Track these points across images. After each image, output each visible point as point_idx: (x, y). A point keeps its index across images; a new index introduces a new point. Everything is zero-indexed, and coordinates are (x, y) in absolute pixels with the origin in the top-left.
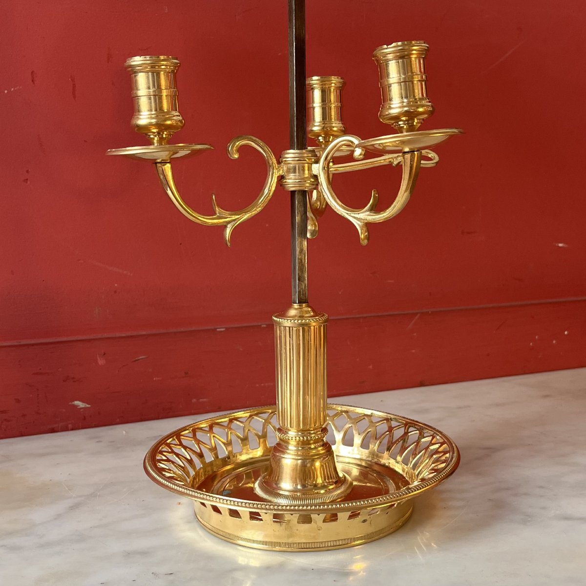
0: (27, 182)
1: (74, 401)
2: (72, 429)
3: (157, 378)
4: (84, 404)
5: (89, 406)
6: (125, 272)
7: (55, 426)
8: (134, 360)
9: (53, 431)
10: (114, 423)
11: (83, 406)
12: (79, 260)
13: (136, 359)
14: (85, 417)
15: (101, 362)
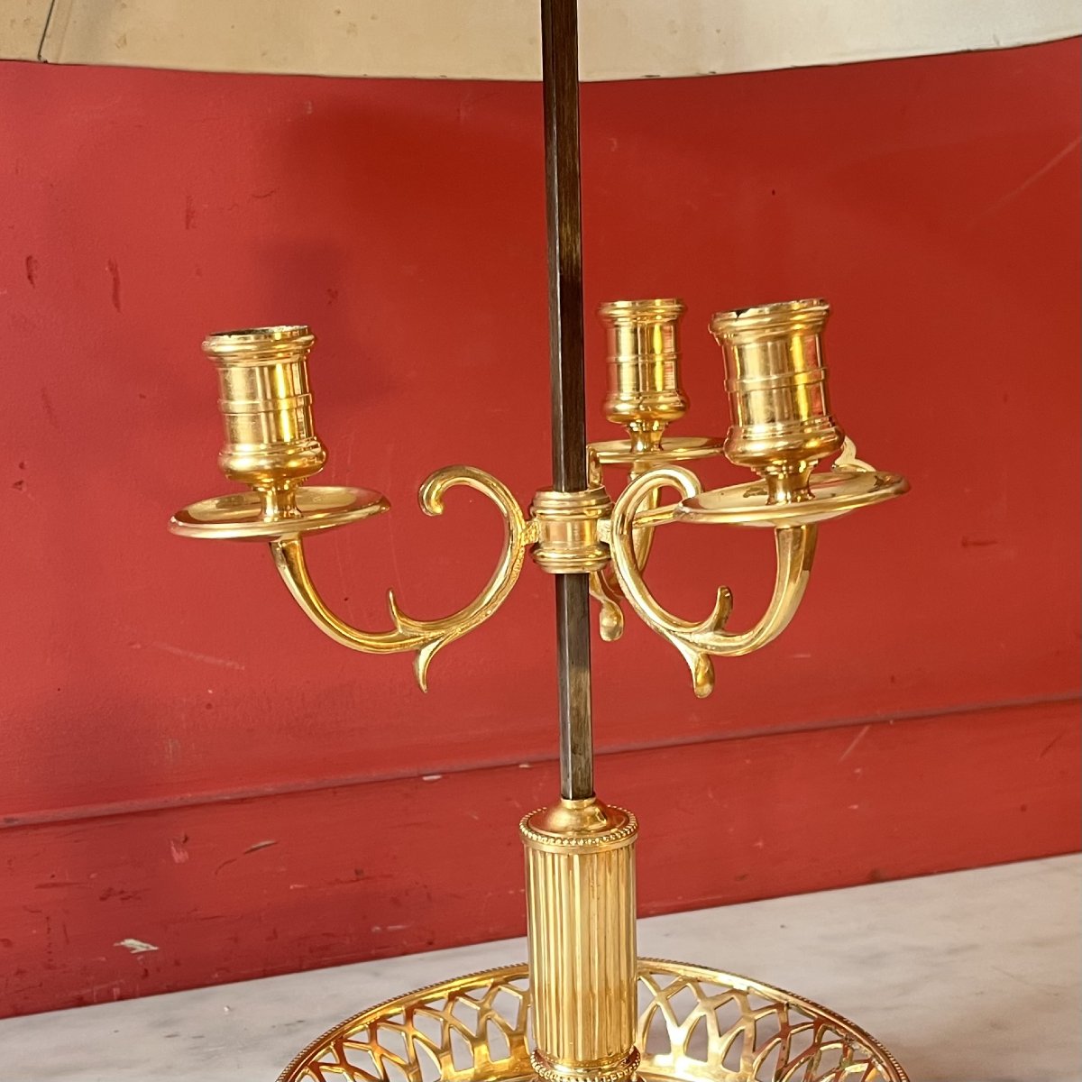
0: (20, 489)
1: (123, 939)
2: (121, 998)
3: (296, 886)
4: (145, 945)
5: (155, 948)
6: (229, 664)
7: (84, 992)
8: (249, 849)
9: (81, 1002)
10: (208, 982)
11: (144, 949)
12: (131, 644)
13: (254, 847)
14: (146, 971)
15: (179, 856)
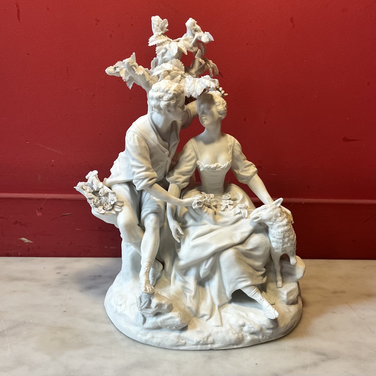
1: (21, 238)
2: (21, 256)
3: (78, 229)
5: (32, 242)
6: (59, 152)
7: (10, 252)
8: (61, 215)
9: (9, 255)
10: (49, 255)
11: (28, 242)
13: (64, 214)
15: (39, 214)
